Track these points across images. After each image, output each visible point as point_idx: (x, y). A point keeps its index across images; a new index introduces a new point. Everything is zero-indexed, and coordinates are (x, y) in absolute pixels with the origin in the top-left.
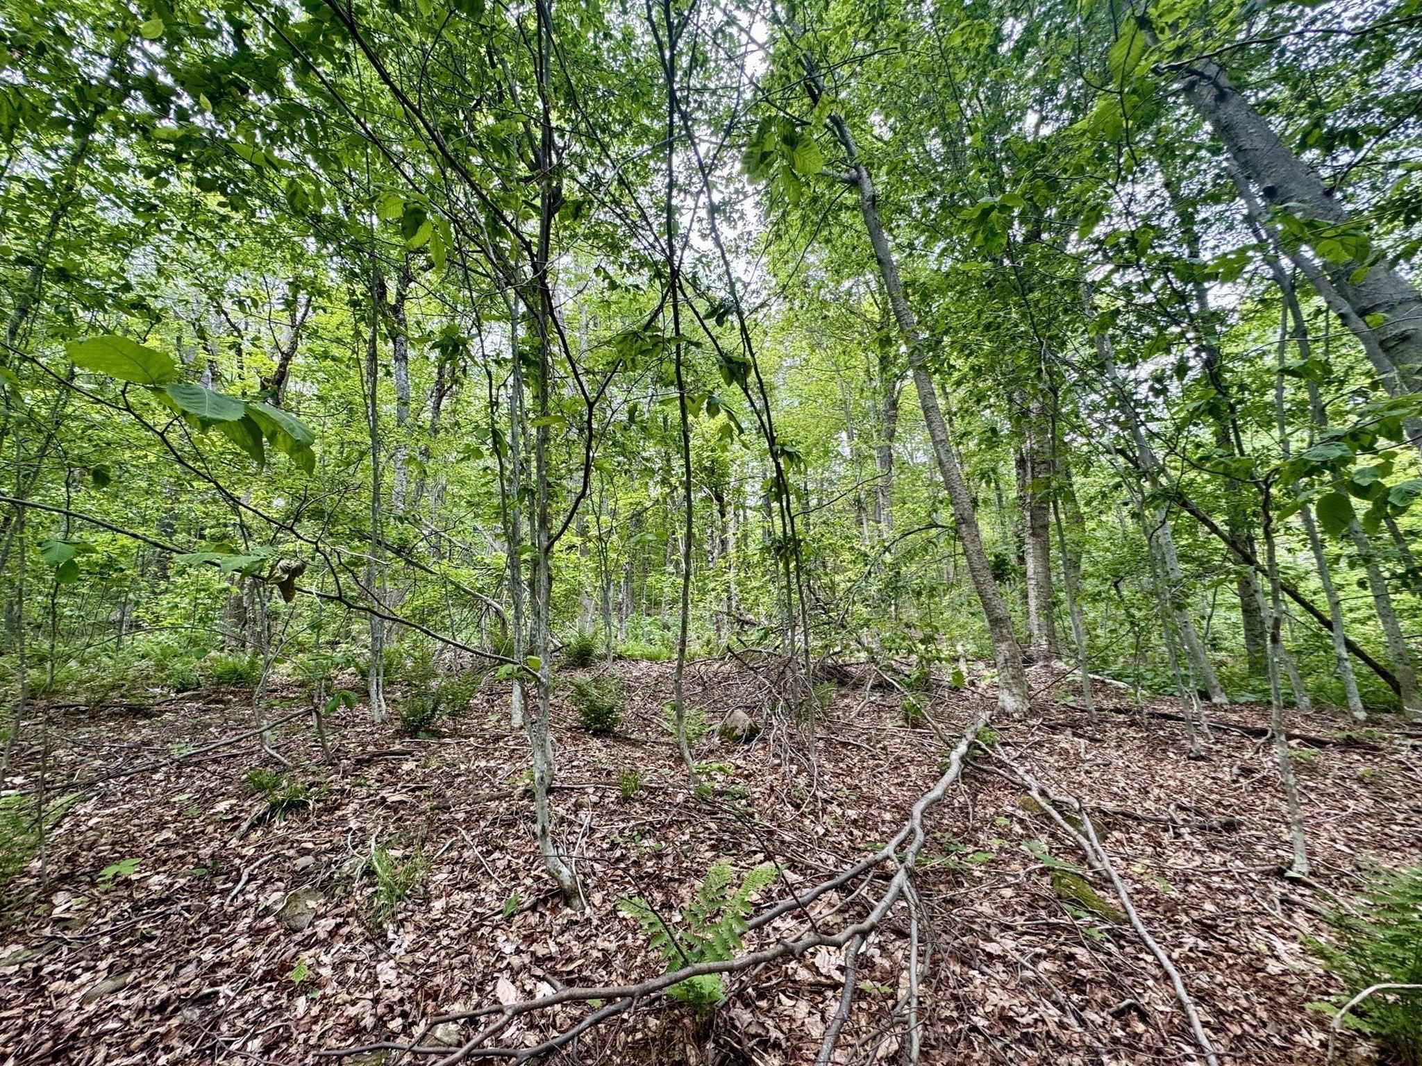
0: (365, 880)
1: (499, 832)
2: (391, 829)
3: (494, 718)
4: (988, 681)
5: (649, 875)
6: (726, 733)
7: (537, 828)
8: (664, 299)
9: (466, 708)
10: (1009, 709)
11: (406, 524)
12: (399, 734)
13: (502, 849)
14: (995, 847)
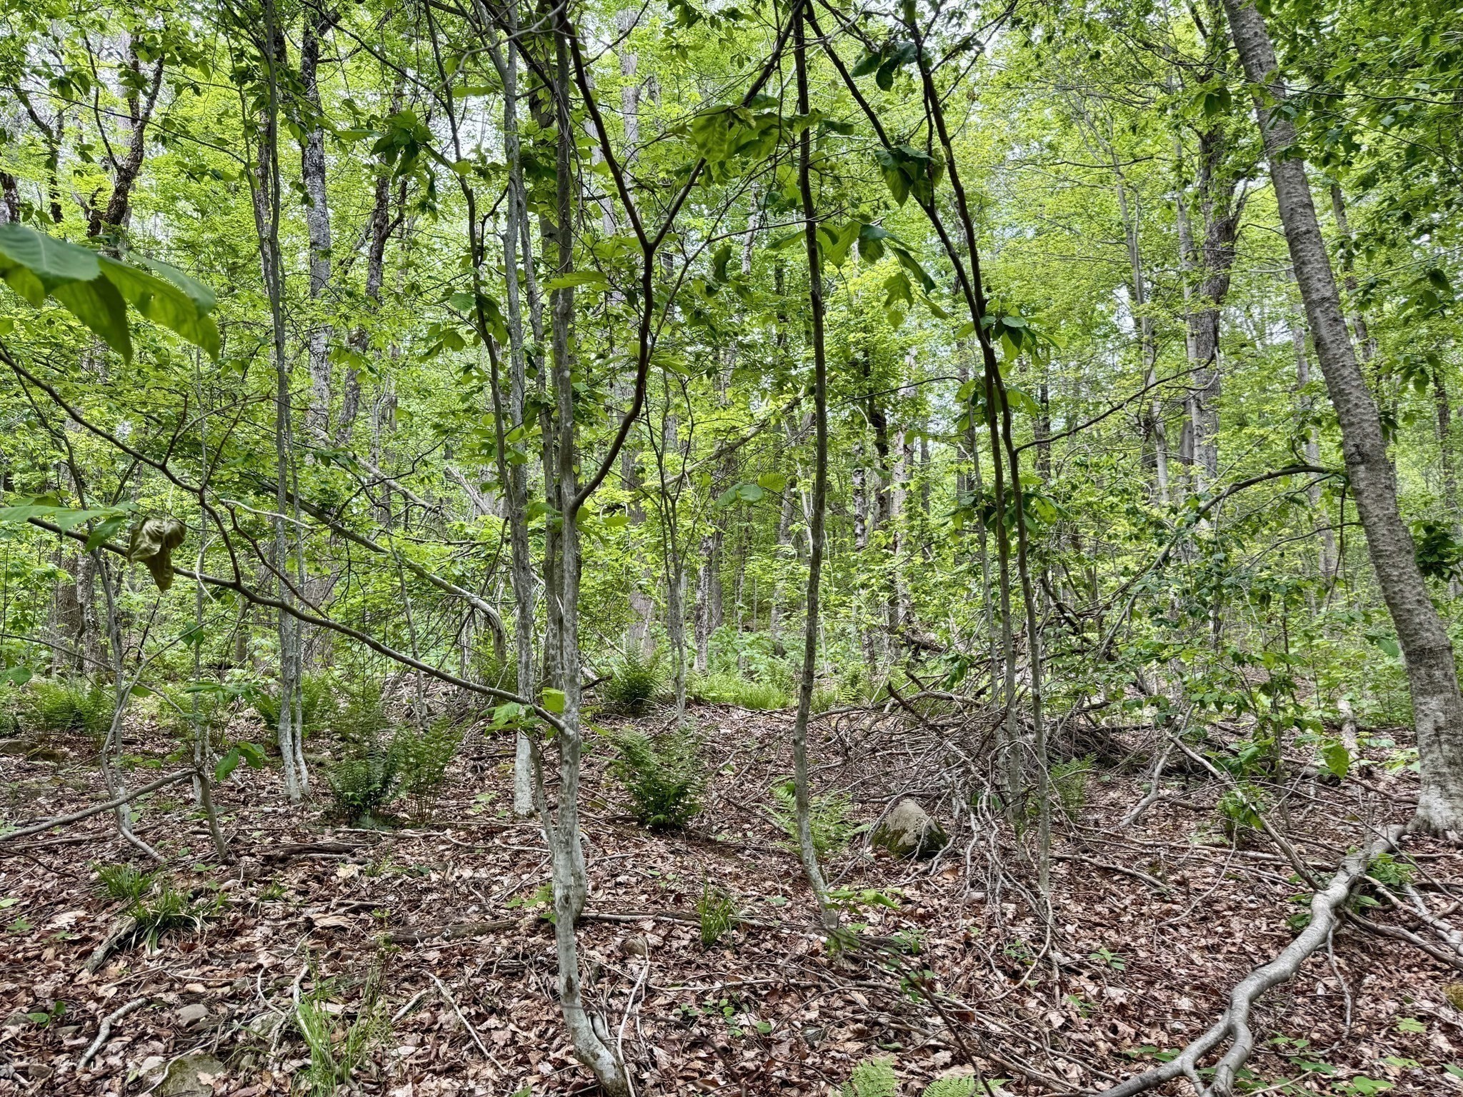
0: (286, 1048)
1: (496, 985)
2: (324, 969)
3: (485, 798)
4: (1399, 769)
5: (747, 1073)
6: (884, 839)
7: (559, 983)
8: (781, 41)
9: (439, 781)
10: (1438, 821)
11: (334, 466)
12: (330, 818)
13: (502, 1012)
14: (1394, 1071)
